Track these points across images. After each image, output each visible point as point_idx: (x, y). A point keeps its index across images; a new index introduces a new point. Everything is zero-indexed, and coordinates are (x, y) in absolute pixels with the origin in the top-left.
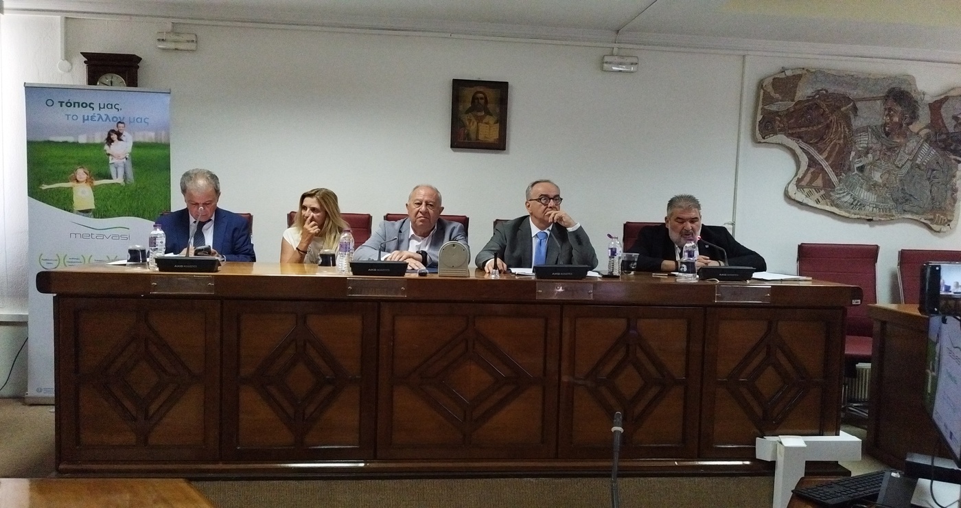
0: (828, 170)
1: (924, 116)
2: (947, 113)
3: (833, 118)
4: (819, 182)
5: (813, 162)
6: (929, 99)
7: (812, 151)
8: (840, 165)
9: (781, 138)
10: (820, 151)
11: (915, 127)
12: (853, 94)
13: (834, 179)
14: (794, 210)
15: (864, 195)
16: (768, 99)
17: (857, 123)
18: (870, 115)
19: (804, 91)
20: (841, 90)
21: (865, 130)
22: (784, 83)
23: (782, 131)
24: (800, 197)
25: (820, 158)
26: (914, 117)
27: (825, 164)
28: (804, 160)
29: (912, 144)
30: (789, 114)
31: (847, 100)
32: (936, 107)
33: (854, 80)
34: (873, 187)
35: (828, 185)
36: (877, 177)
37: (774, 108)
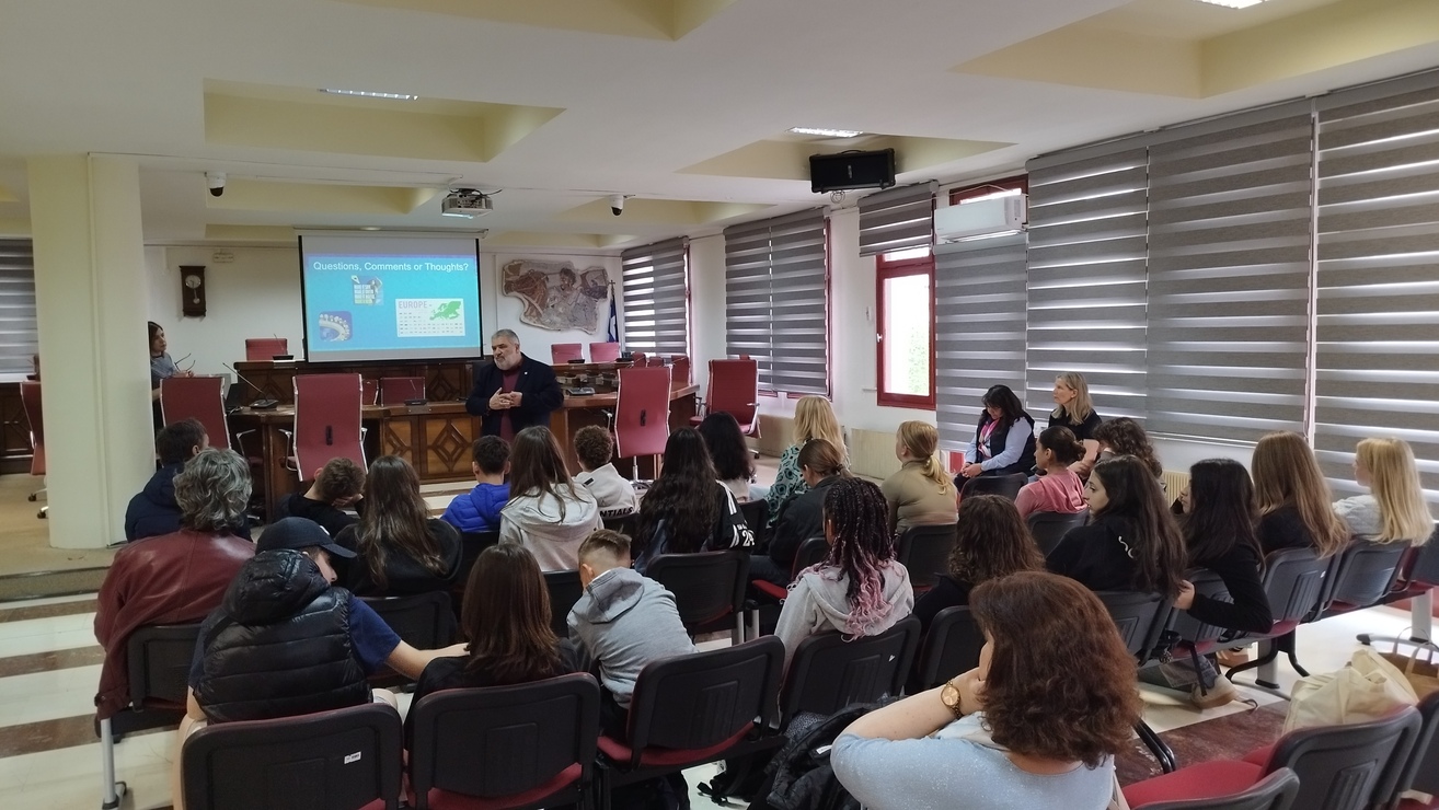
0: (538, 307)
1: (579, 281)
2: (589, 278)
3: (538, 283)
4: (534, 313)
5: (530, 304)
6: (580, 273)
7: (530, 299)
8: (543, 305)
9: (515, 293)
10: (534, 299)
11: (575, 286)
12: (546, 271)
13: (540, 310)
14: (525, 327)
15: (555, 318)
16: (507, 276)
17: (549, 285)
18: (555, 281)
19: (523, 271)
20: (541, 270)
21: (552, 288)
22: (513, 268)
23: (515, 290)
24: (526, 321)
25: (534, 302)
26: (574, 281)
27: (536, 305)
28: (527, 303)
29: (575, 294)
30: (518, 282)
31: (544, 274)
32: (583, 276)
33: (545, 265)
34: (559, 315)
35: (539, 314)
36: (560, 310)
37: (510, 279)
